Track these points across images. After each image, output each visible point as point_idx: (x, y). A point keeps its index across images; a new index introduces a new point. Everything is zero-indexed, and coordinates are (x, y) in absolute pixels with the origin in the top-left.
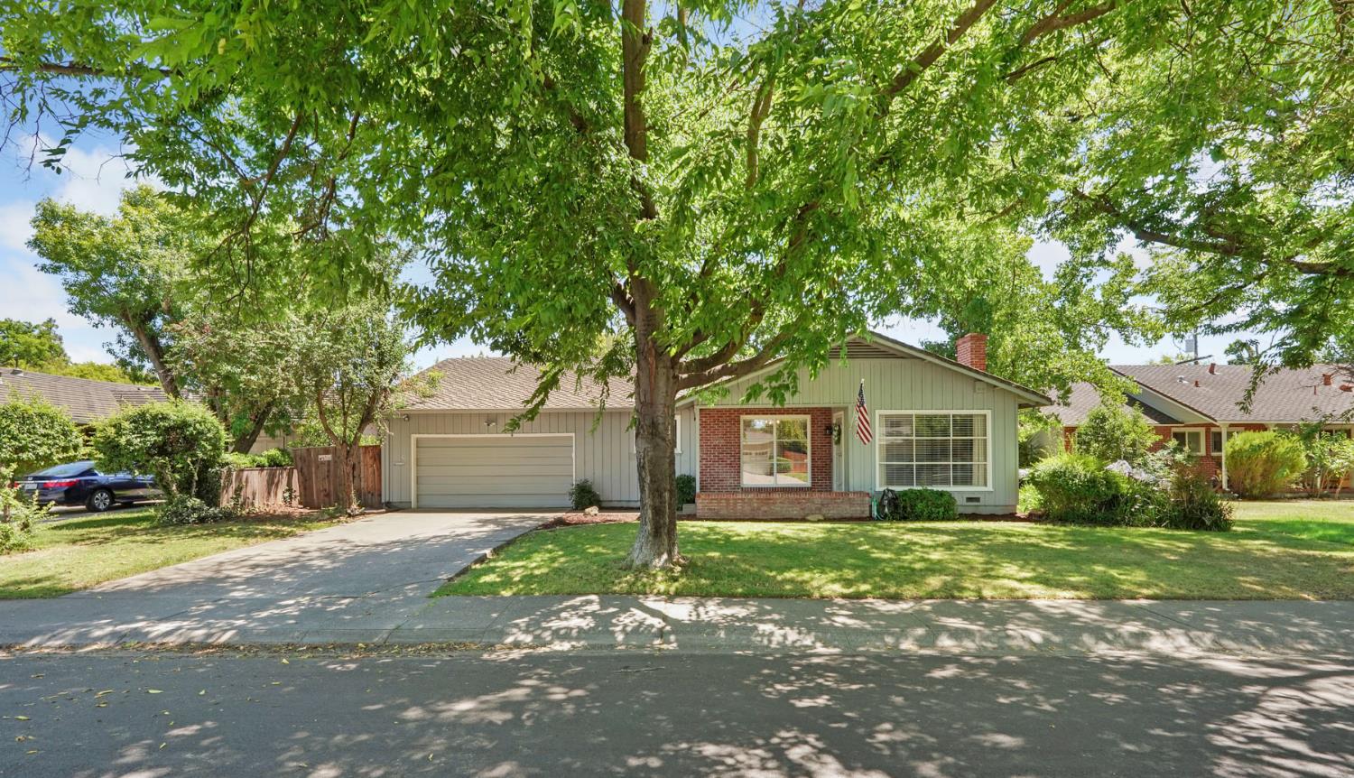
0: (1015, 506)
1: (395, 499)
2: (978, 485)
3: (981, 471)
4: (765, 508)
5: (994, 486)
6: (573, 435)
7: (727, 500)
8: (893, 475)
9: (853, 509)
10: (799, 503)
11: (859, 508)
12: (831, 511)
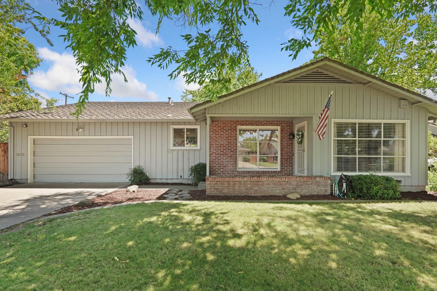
0: (424, 186)
1: (17, 177)
2: (398, 171)
3: (401, 163)
4: (256, 188)
5: (411, 172)
6: (132, 137)
7: (229, 182)
8: (342, 164)
9: (319, 189)
10: (280, 184)
11: (323, 188)
12: (304, 191)
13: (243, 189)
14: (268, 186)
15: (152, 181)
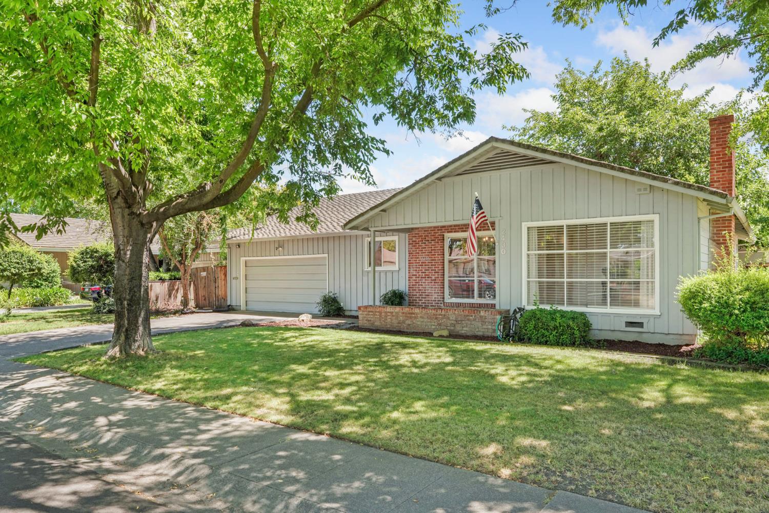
1: (233, 304)
6: (327, 255)
9: (485, 327)
10: (436, 318)
11: (490, 327)
12: (465, 329)
13: (395, 321)
14: (422, 320)
15: (347, 313)
